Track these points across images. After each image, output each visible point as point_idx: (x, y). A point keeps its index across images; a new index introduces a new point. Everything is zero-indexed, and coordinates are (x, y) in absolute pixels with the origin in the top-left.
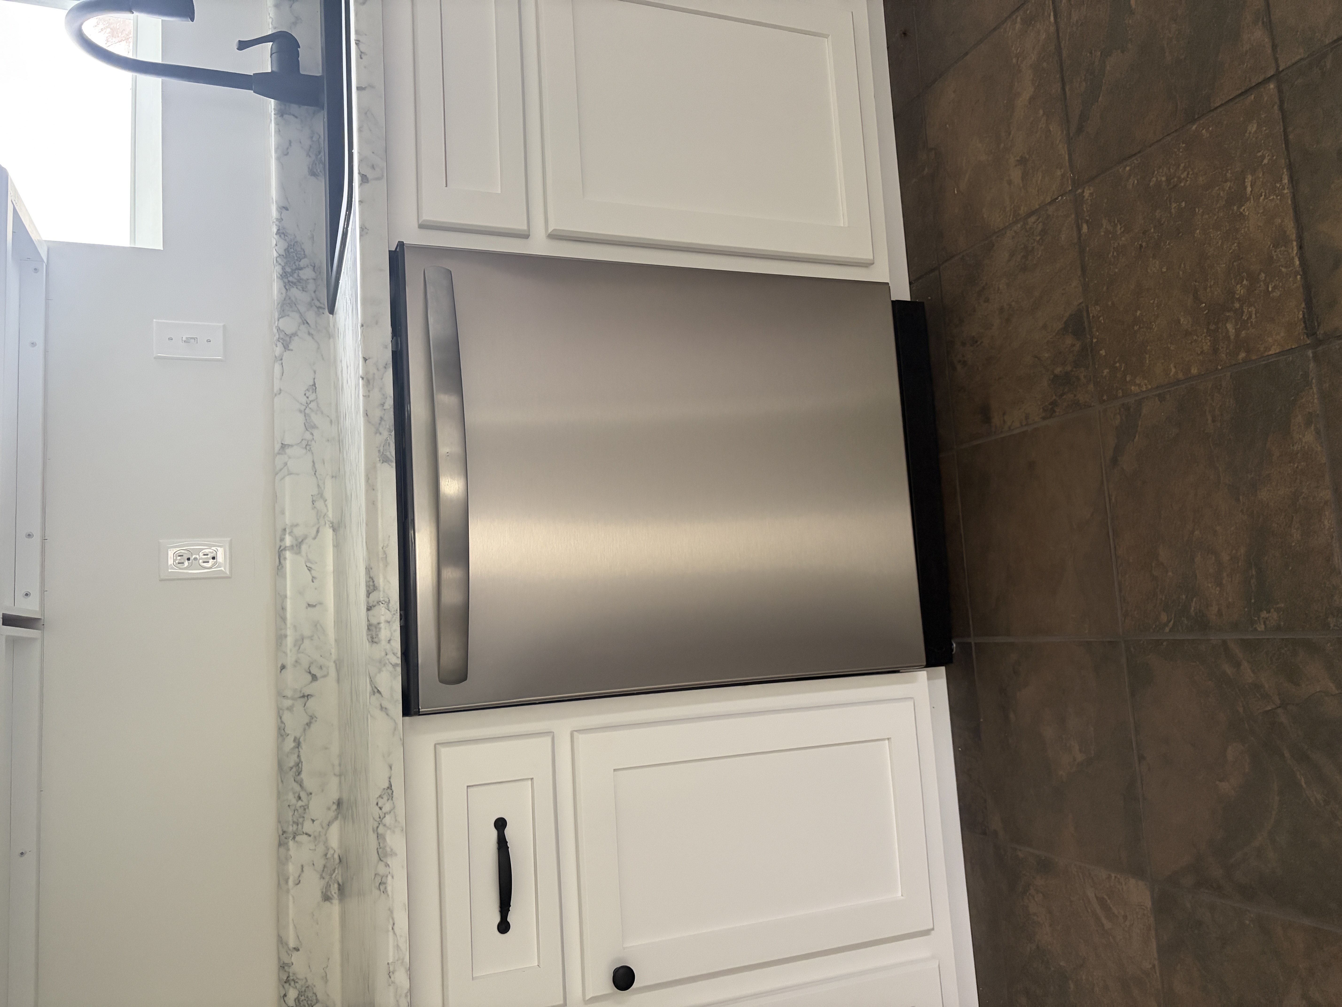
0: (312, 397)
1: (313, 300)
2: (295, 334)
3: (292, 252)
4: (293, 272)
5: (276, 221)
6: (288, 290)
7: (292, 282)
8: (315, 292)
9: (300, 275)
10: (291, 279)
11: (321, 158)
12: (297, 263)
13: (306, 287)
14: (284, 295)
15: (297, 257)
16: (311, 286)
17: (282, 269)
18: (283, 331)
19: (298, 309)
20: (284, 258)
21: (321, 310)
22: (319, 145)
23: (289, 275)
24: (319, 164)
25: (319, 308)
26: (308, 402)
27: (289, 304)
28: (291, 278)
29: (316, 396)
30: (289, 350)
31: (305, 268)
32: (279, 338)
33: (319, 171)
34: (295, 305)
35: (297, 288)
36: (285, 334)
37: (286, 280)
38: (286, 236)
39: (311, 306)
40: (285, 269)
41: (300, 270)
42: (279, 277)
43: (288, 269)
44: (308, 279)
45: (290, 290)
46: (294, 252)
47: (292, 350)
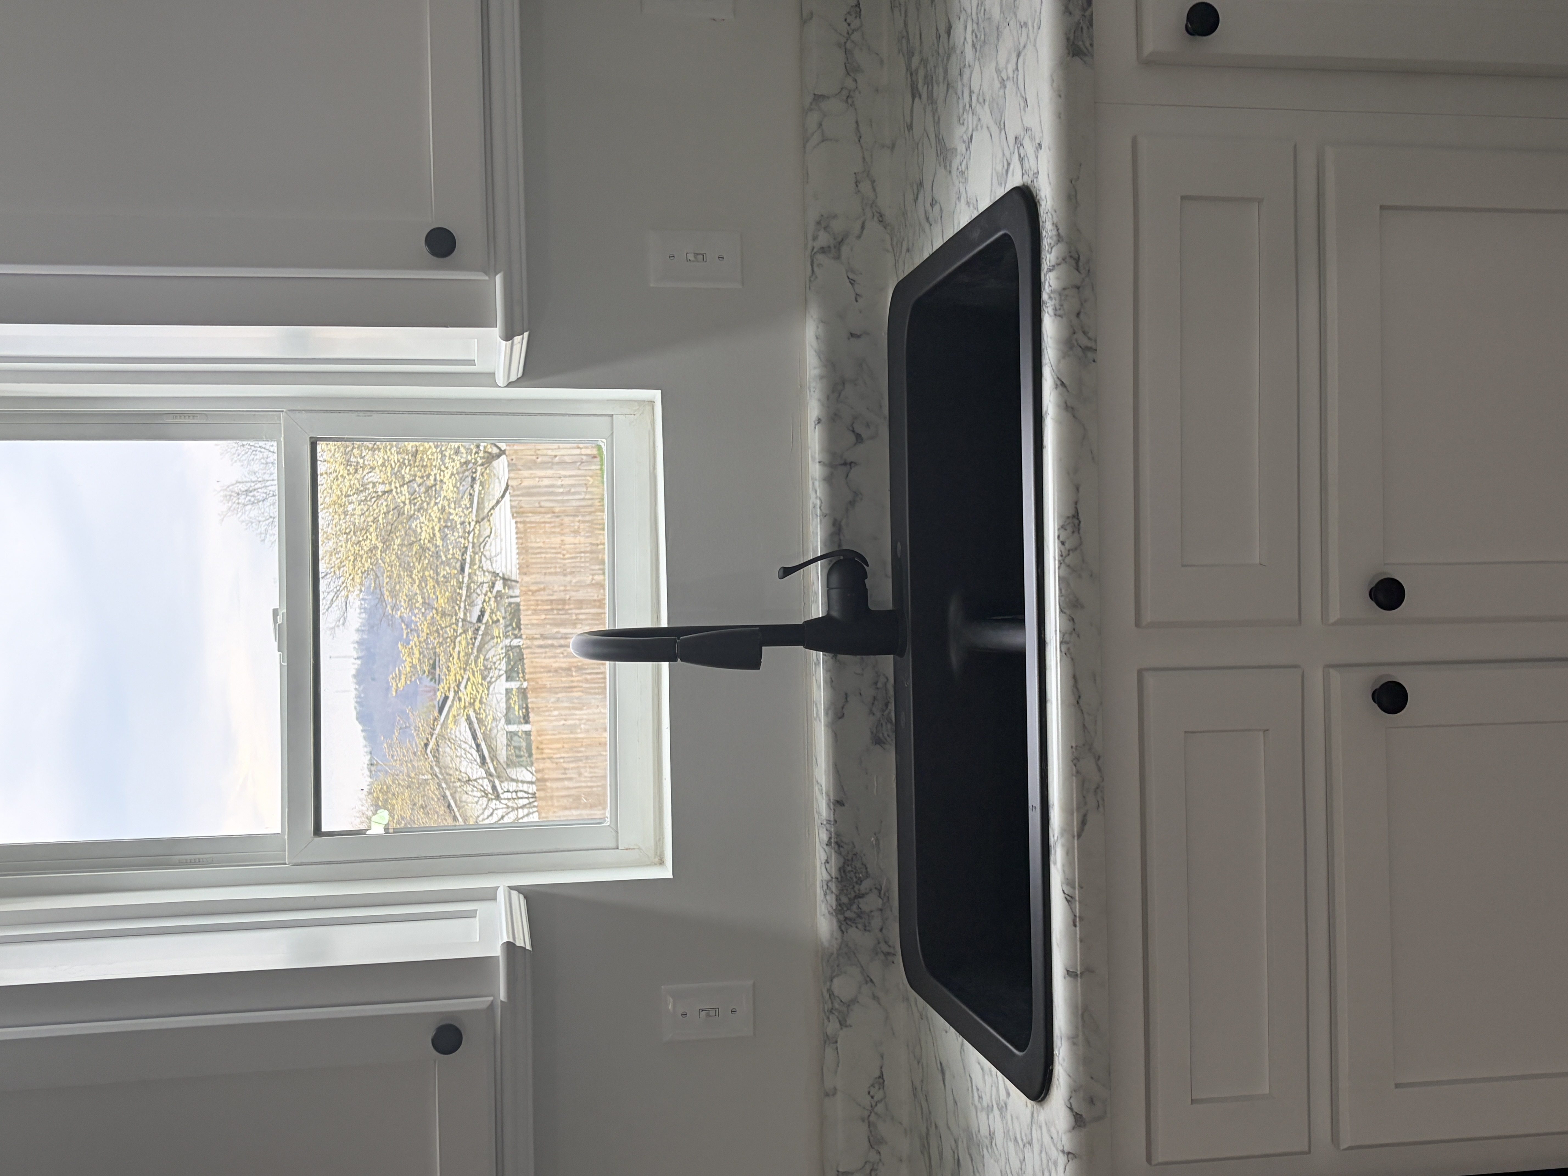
0: (879, 1095)
1: (879, 943)
2: (854, 1001)
3: (849, 872)
4: (852, 901)
5: (827, 823)
6: (845, 933)
7: (850, 919)
8: (881, 930)
9: (860, 906)
10: (848, 914)
11: (890, 713)
12: (857, 887)
13: (870, 923)
14: (839, 941)
15: (856, 877)
16: (876, 922)
17: (837, 900)
18: (838, 997)
19: (858, 961)
20: (839, 882)
21: (890, 958)
22: (886, 693)
23: (845, 909)
24: (886, 723)
25: (887, 954)
26: (874, 1104)
27: (846, 953)
28: (849, 912)
29: (885, 1093)
30: (846, 1026)
31: (867, 894)
32: (832, 1009)
33: (886, 735)
34: (855, 954)
35: (857, 927)
36: (841, 1001)
37: (841, 917)
38: (842, 847)
39: (877, 954)
40: (840, 899)
41: (860, 897)
42: (832, 913)
43: (844, 900)
44: (872, 911)
45: (847, 932)
46: (852, 871)
47: (851, 1026)
